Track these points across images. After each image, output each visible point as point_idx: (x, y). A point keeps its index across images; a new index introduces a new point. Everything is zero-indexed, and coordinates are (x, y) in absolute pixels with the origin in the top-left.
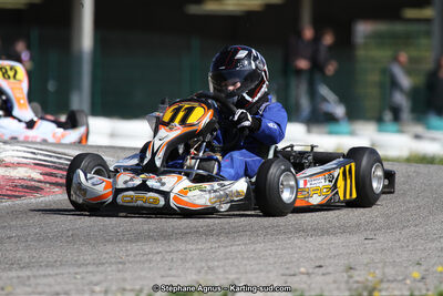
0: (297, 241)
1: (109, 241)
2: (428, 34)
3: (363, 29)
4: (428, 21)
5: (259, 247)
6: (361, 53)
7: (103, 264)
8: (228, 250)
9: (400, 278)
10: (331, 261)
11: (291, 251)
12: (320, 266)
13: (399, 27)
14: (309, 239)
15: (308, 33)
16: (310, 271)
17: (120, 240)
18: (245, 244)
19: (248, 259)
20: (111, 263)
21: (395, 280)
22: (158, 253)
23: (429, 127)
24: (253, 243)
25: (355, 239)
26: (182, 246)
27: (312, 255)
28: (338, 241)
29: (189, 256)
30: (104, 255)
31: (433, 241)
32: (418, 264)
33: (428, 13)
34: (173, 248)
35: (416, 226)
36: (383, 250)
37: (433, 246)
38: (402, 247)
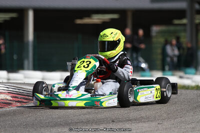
1: (42, 127)
3: (155, 29)
6: (154, 40)
13: (172, 28)
14: (133, 124)
17: (47, 126)
23: (186, 73)
25: (154, 124)
28: (146, 125)
31: (189, 124)
33: (184, 21)
35: (181, 117)
36: (166, 129)
37: (189, 126)
38: (175, 127)
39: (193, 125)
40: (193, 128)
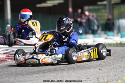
0: (80, 71)
2: (105, 8)
4: (105, 5)
5: (70, 73)
7: (27, 81)
8: (62, 75)
9: (112, 80)
10: (91, 76)
11: (79, 74)
12: (88, 78)
14: (84, 70)
15: (70, 10)
16: (86, 80)
18: (66, 73)
19: (67, 77)
20: (29, 81)
21: (110, 81)
22: (42, 77)
24: (68, 72)
25: (97, 70)
26: (48, 74)
27: (85, 75)
28: (92, 70)
29: (51, 77)
30: (27, 79)
31: (118, 69)
32: (116, 76)
33: (105, 3)
34: (46, 75)
35: (113, 65)
36: (105, 72)
37: (119, 70)
38: (110, 71)
39: (121, 69)
40: (121, 71)
